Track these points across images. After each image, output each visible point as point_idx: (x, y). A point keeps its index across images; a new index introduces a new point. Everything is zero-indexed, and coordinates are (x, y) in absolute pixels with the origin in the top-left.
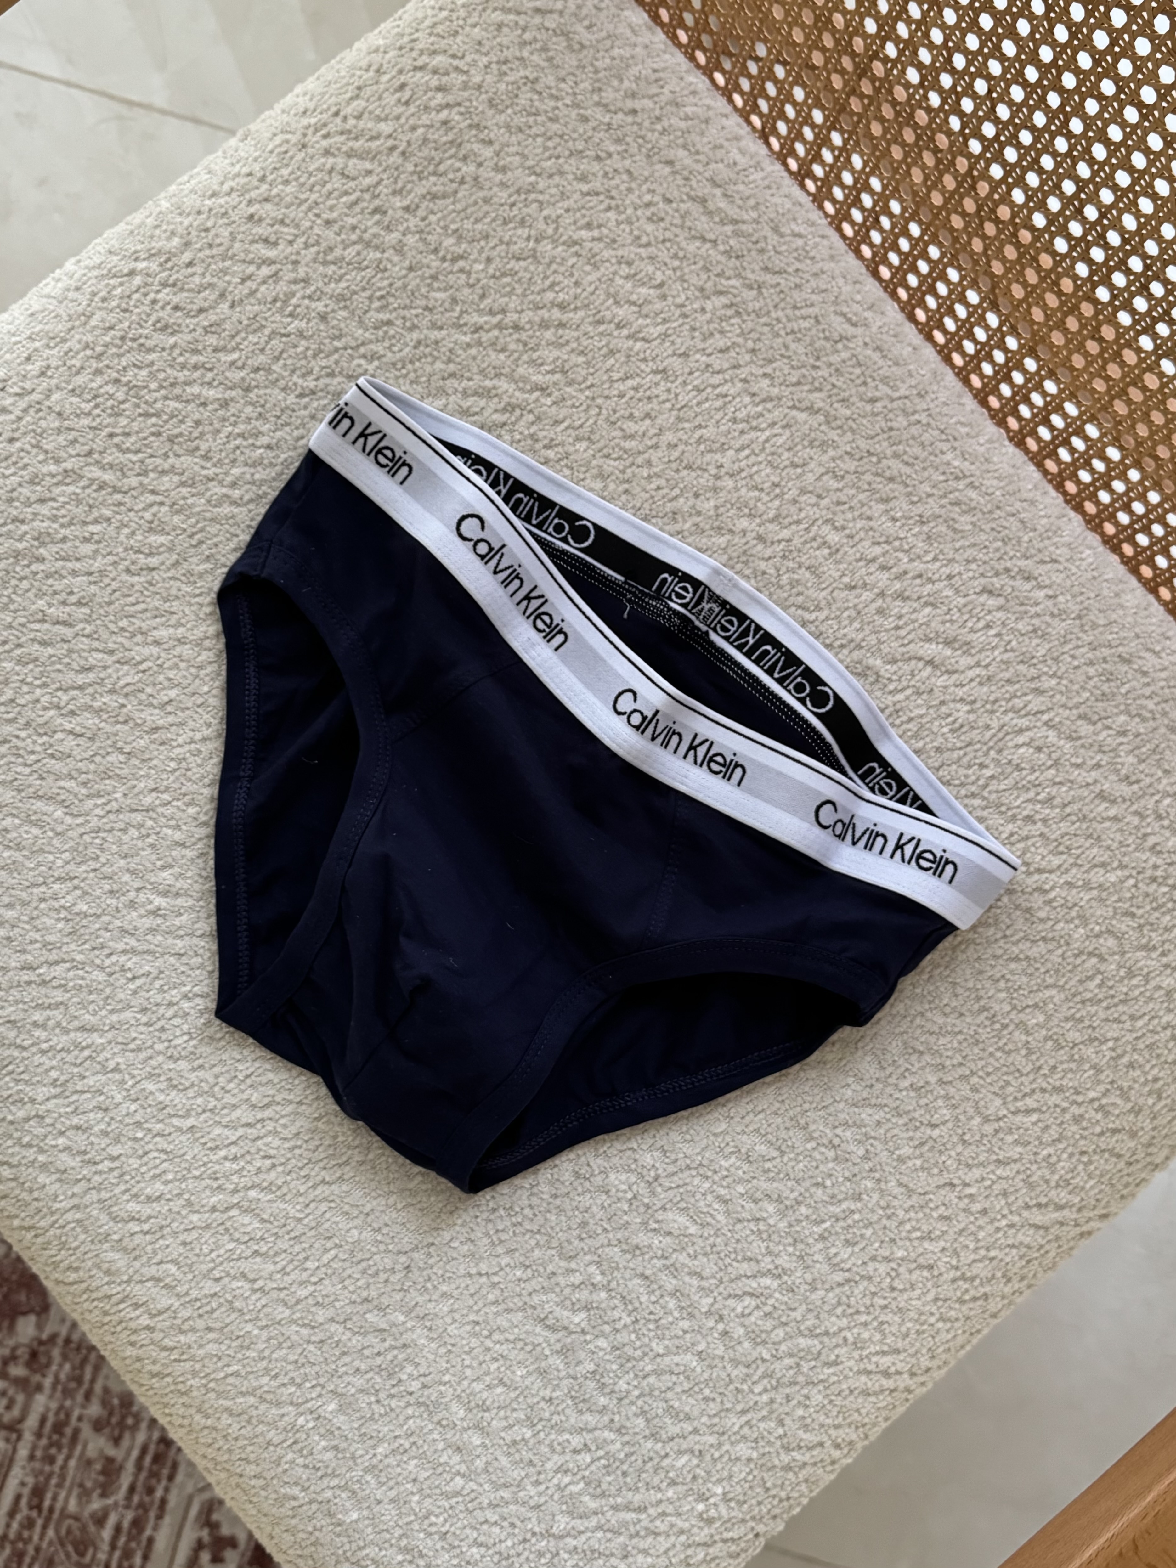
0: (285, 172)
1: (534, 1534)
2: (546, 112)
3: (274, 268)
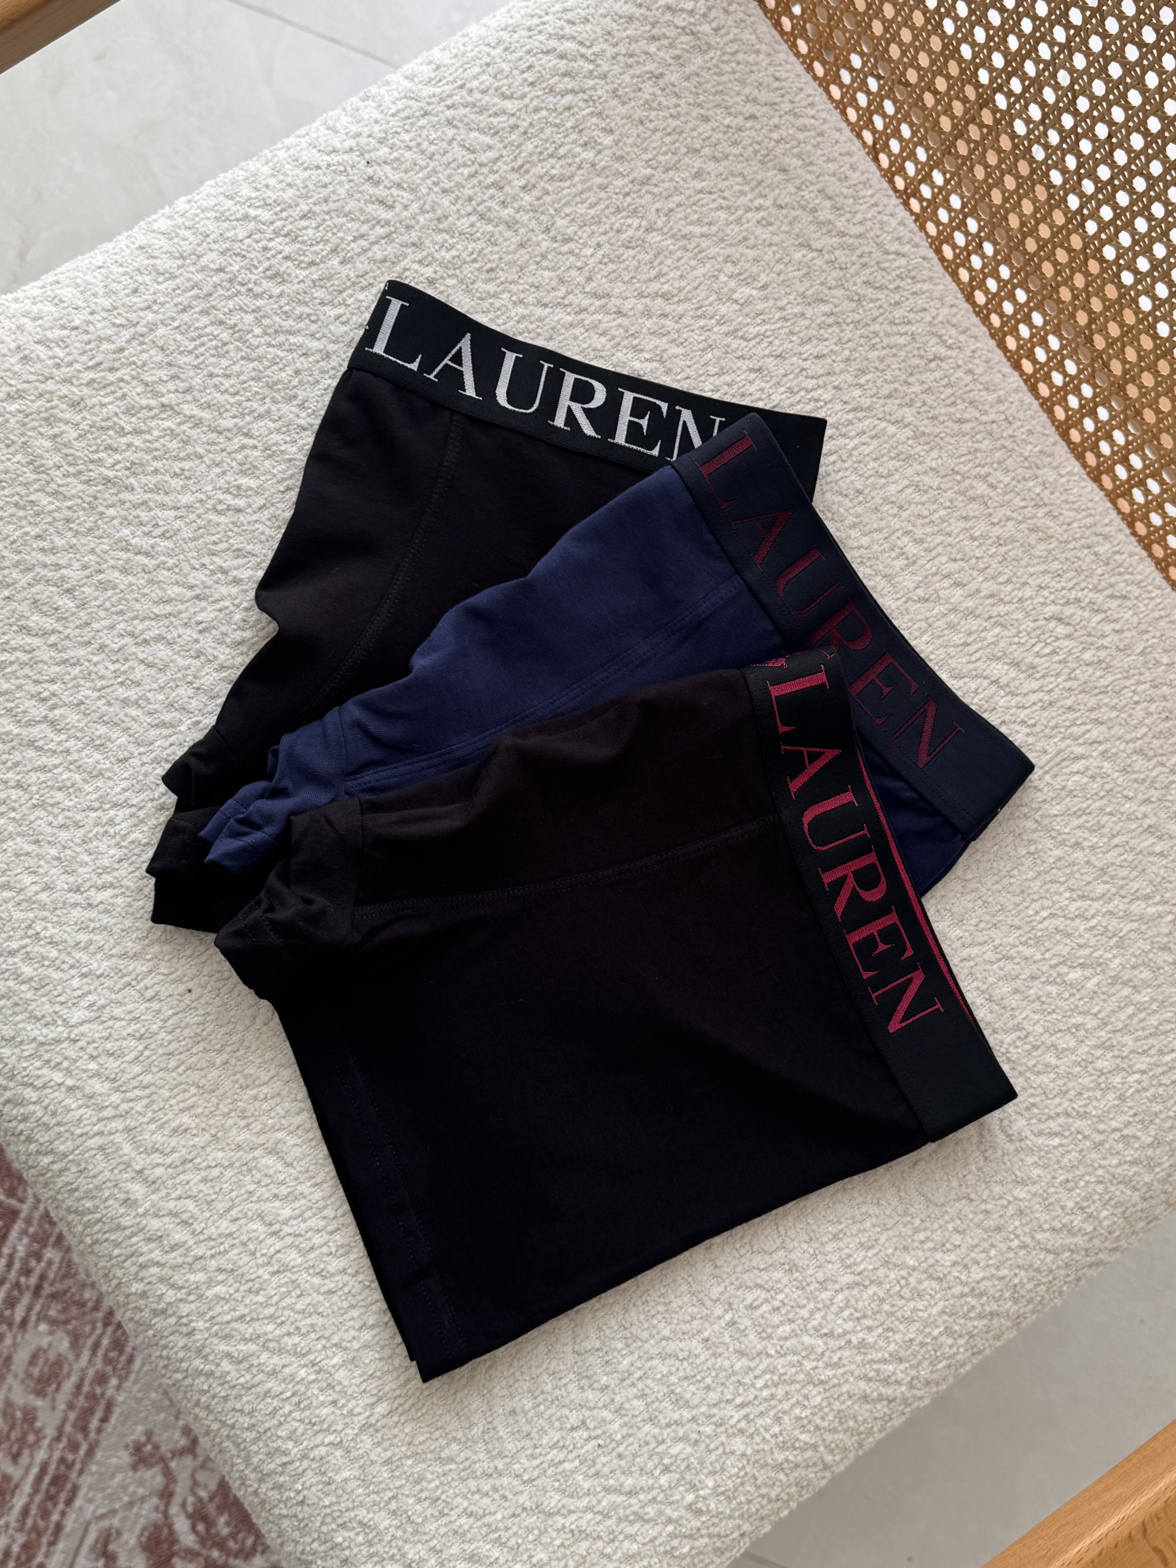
1: (524, 1509)
2: (668, 108)
3: (387, 229)
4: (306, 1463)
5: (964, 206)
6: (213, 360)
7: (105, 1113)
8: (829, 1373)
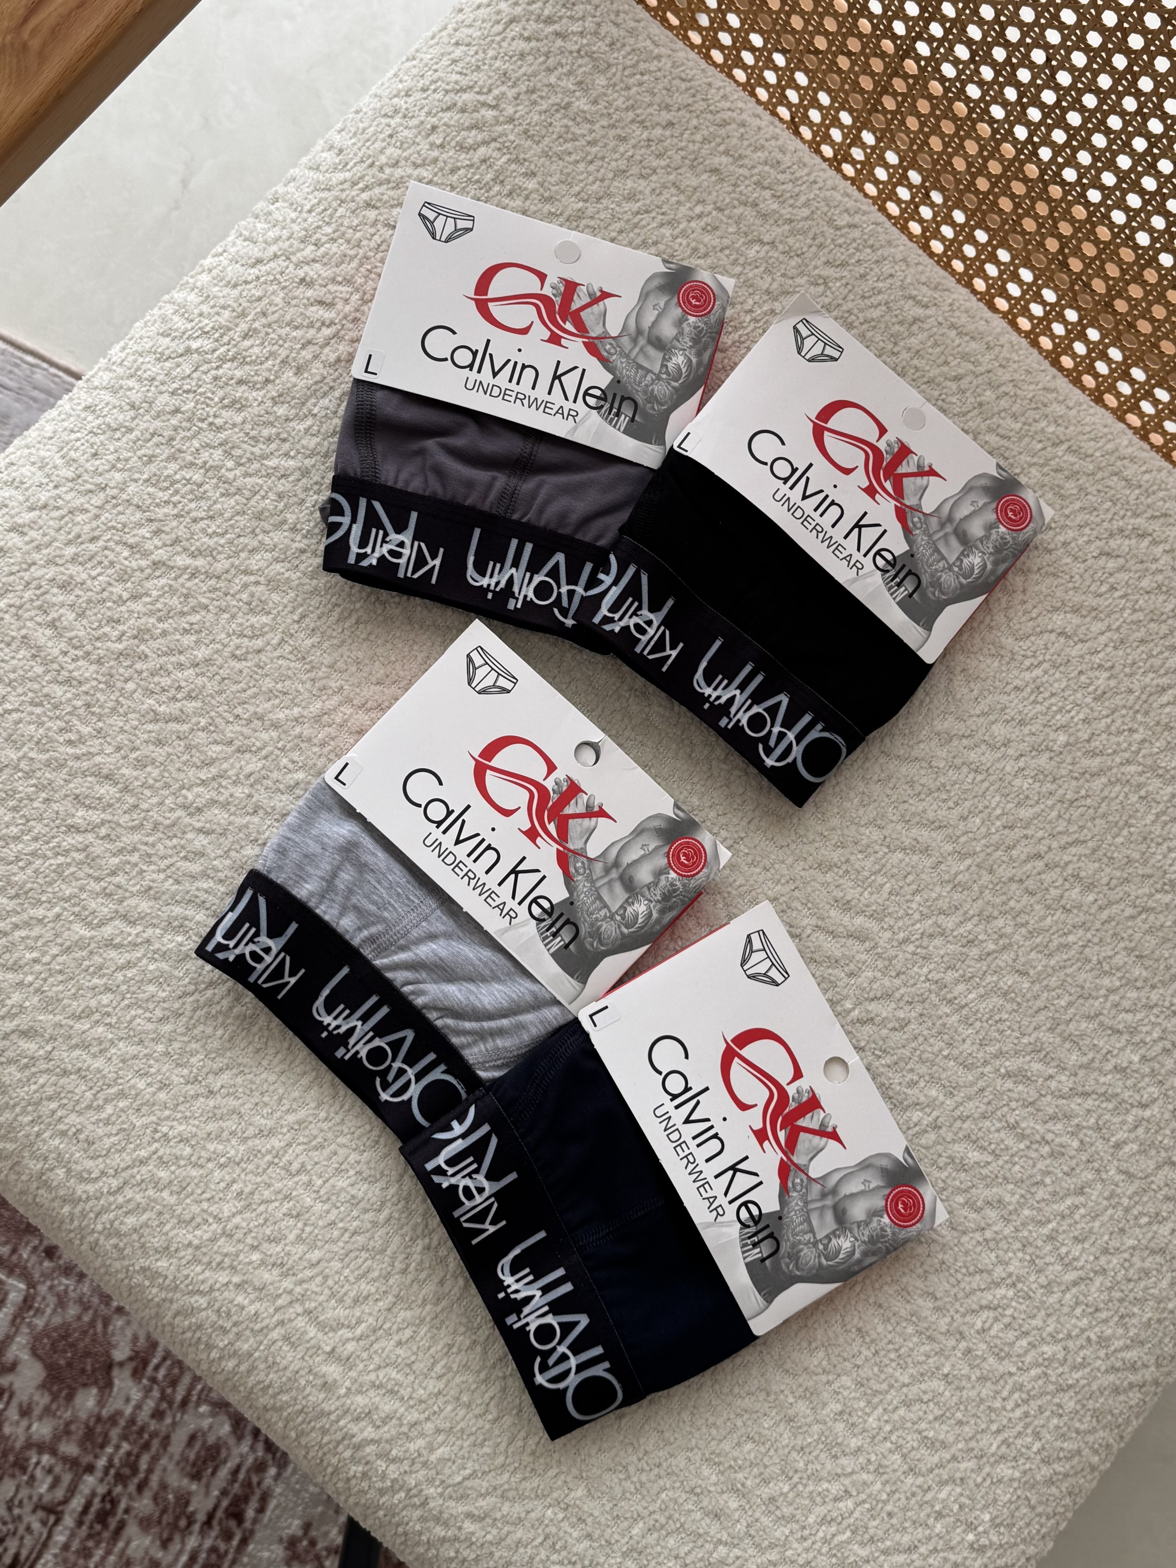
2: (583, 136)
3: (334, 329)
5: (902, 160)
6: (193, 505)
7: (280, 1302)
8: (1077, 1375)
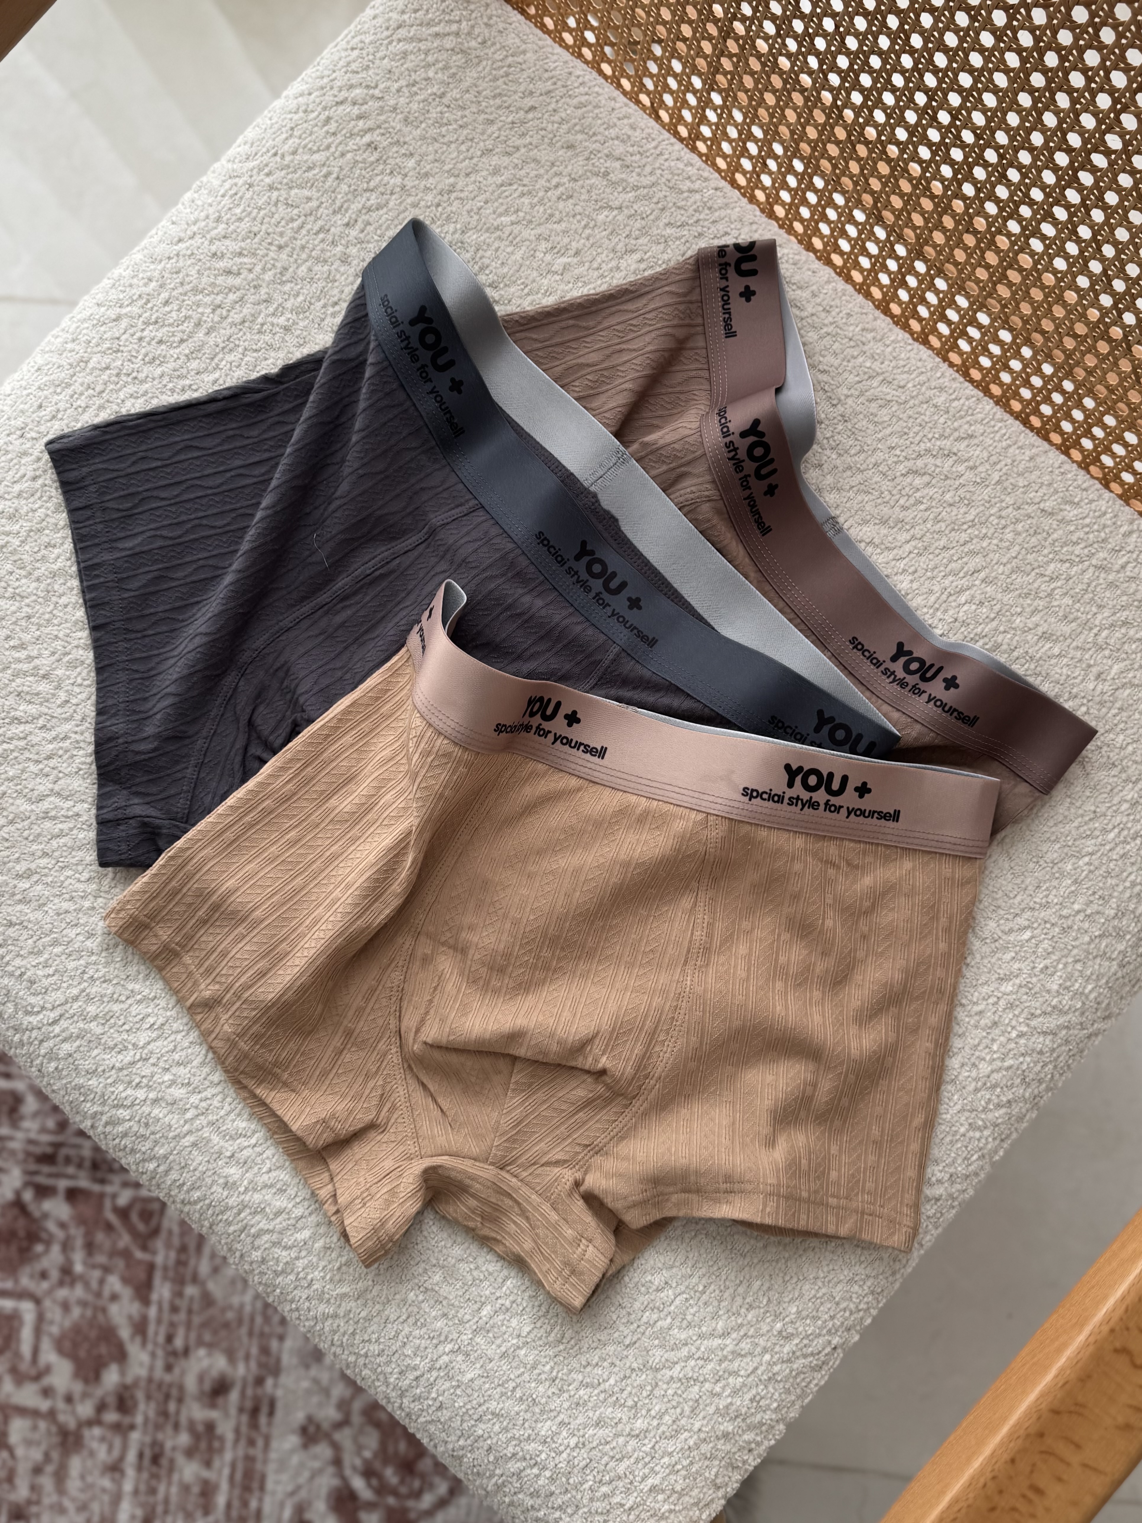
0: (238, 211)
1: (633, 1370)
2: (456, 121)
3: (238, 294)
4: (435, 1374)
5: (740, 133)
